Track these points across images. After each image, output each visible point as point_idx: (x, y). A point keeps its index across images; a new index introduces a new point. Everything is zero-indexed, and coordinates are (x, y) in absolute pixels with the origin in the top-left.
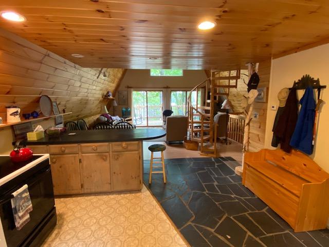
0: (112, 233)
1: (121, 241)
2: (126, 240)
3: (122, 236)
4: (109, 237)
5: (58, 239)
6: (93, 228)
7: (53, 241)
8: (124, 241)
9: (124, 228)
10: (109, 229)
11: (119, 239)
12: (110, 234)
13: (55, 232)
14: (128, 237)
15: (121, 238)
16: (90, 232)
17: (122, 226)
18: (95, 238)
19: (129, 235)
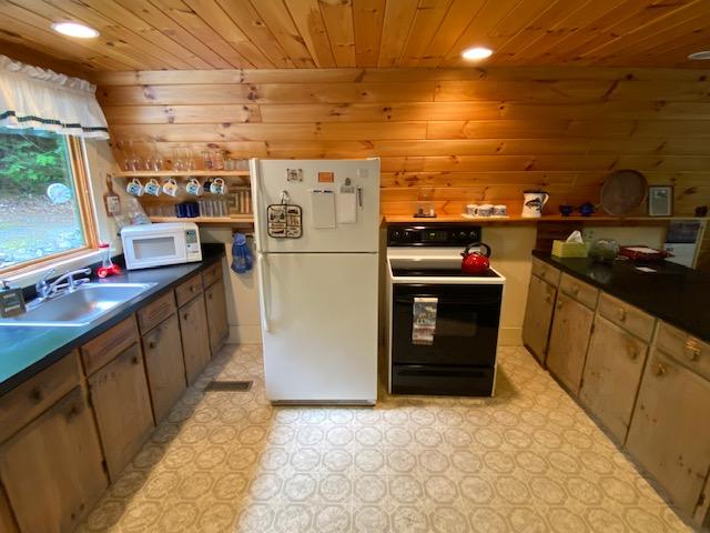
0: (503, 480)
1: (488, 502)
2: (493, 511)
3: (503, 502)
4: (492, 478)
5: (465, 409)
6: (504, 447)
7: (462, 405)
8: (489, 508)
9: (525, 503)
10: (513, 474)
11: (492, 496)
12: (499, 478)
13: (478, 401)
14: (505, 515)
15: (497, 500)
16: (493, 444)
17: (529, 496)
18: (484, 456)
19: (509, 516)
